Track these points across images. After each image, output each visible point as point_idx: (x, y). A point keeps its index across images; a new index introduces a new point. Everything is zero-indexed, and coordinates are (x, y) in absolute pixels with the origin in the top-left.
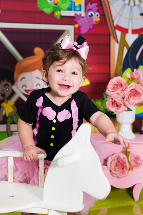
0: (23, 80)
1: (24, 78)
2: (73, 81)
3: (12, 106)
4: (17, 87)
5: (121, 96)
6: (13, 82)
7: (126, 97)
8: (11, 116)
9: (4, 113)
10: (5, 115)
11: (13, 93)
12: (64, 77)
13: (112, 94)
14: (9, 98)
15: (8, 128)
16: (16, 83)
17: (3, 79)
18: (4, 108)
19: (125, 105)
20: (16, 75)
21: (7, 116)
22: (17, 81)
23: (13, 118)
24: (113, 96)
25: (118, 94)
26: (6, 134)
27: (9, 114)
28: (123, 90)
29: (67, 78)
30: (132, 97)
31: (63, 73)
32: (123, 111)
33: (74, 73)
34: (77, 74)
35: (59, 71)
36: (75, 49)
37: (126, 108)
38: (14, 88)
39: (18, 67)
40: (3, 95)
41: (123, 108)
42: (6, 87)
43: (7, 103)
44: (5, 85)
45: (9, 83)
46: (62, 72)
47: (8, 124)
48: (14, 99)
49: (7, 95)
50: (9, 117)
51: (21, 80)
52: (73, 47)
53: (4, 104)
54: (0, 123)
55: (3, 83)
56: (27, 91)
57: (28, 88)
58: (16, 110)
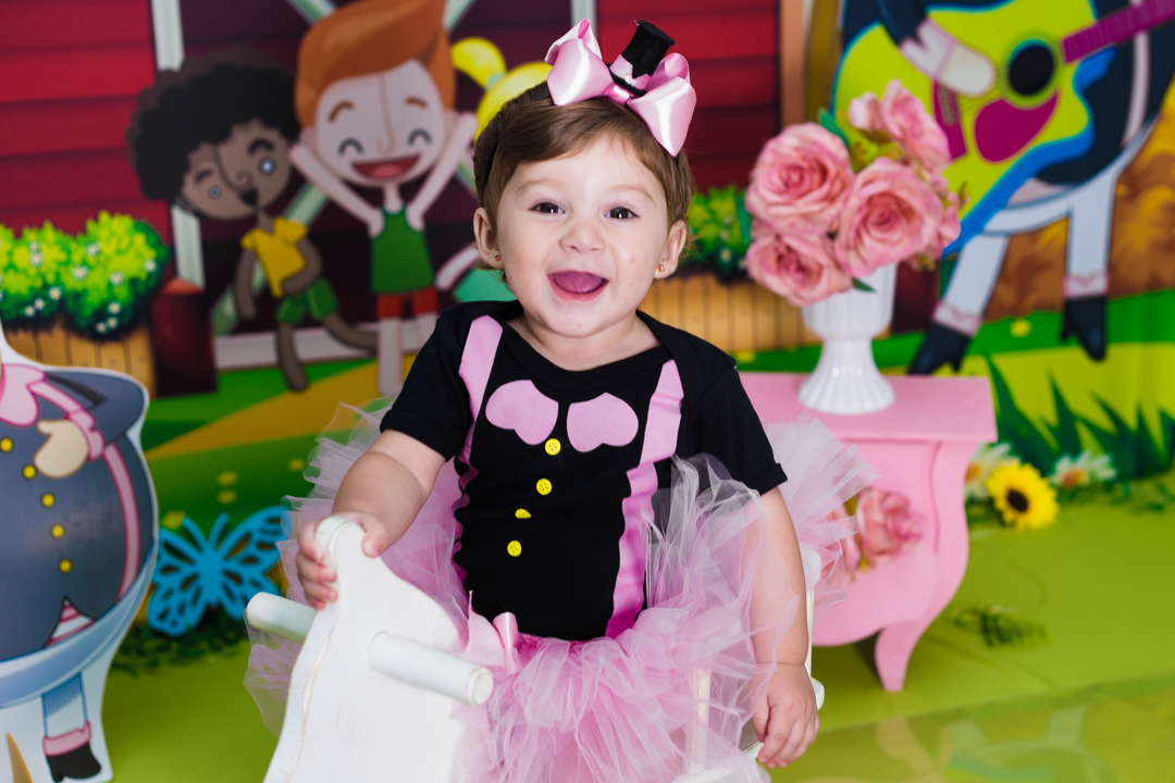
0: (344, 114)
1: (346, 105)
2: (614, 253)
3: (298, 245)
4: (316, 153)
5: (822, 229)
6: (292, 129)
7: (846, 234)
8: (295, 289)
9: (258, 278)
10: (266, 289)
11: (297, 182)
12: (571, 234)
13: (777, 217)
14: (280, 207)
15: (285, 350)
16: (306, 134)
17: (244, 119)
18: (255, 256)
19: (839, 266)
20: (303, 94)
21: (277, 290)
22: (312, 121)
23: (306, 302)
24: (781, 226)
25: (805, 216)
26: (277, 377)
27: (285, 282)
28: (830, 199)
29: (585, 238)
30: (875, 233)
31: (565, 216)
32: (829, 293)
33: (620, 212)
34: (635, 215)
35: (546, 207)
36: (623, 95)
37: (847, 282)
38: (301, 156)
39: (310, 53)
40: (250, 196)
41: (829, 278)
42: (261, 153)
43: (271, 231)
44: (254, 147)
45: (274, 136)
46: (560, 211)
47: (284, 329)
48: (305, 210)
49: (269, 191)
50: (287, 295)
51: (333, 116)
52: (611, 87)
53: (256, 240)
54: (243, 327)
55: (243, 137)
56: (363, 168)
57: (371, 154)
58: (316, 264)
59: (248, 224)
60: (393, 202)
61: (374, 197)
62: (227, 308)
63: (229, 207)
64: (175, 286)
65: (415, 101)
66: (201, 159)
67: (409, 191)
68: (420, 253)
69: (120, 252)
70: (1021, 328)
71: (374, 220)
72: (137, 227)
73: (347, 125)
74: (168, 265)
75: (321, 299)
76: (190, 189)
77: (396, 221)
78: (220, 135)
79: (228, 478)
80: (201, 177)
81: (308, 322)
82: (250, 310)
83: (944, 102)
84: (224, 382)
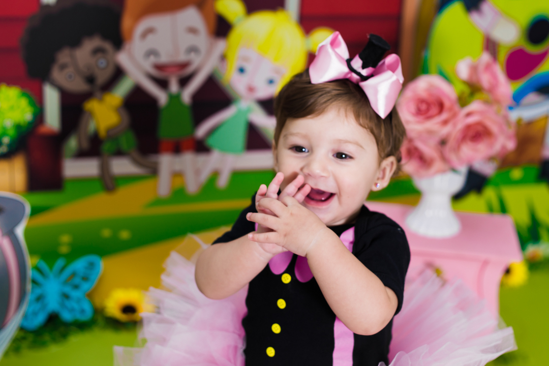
1: (152, 30)
3: (118, 110)
4: (132, 57)
6: (118, 41)
8: (113, 134)
9: (92, 127)
10: (96, 134)
14: (109, 86)
15: (104, 169)
16: (127, 46)
17: (90, 34)
18: (91, 114)
20: (126, 22)
22: (131, 38)
27: (109, 130)
28: (445, 122)
35: (298, 149)
37: (447, 168)
38: (123, 58)
40: (90, 80)
42: (99, 55)
43: (101, 100)
45: (108, 46)
47: (105, 157)
48: (122, 90)
49: (102, 77)
50: (109, 137)
53: (93, 105)
54: (82, 154)
55: (90, 44)
56: (159, 67)
57: (164, 59)
58: (126, 120)
59: (88, 96)
60: (174, 87)
61: (163, 84)
62: (72, 143)
63: (77, 85)
64: (43, 129)
65: (193, 31)
66: (64, 56)
67: (184, 82)
68: (187, 117)
69: (12, 108)
70: (517, 174)
71: (162, 97)
72: (24, 94)
73: (151, 42)
74: (39, 117)
75: (128, 141)
76: (56, 74)
77: (175, 99)
78: (75, 43)
79: (65, 239)
80: (63, 67)
81: (119, 153)
82: (86, 145)
83: (490, 46)
84: (68, 187)
